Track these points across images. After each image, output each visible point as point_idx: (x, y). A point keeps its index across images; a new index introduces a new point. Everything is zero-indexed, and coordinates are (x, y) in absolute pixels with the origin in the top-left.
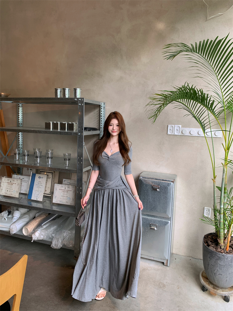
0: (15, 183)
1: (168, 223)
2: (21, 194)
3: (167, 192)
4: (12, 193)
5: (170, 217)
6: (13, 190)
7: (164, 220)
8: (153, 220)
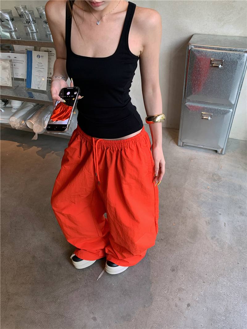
2: (14, 80)
3: (236, 69)
7: (223, 108)
8: (206, 108)
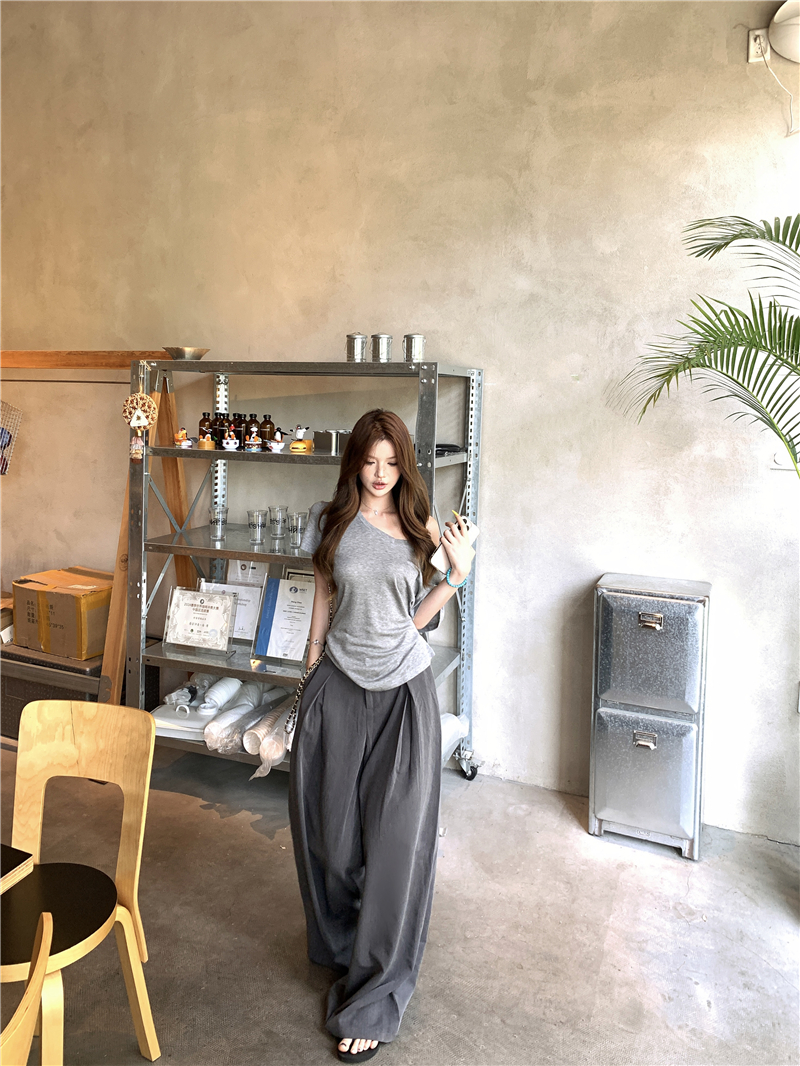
0: (216, 606)
1: (689, 730)
2: (233, 641)
3: (687, 634)
4: (207, 638)
5: (696, 711)
6: (208, 629)
7: (676, 722)
8: (642, 720)
